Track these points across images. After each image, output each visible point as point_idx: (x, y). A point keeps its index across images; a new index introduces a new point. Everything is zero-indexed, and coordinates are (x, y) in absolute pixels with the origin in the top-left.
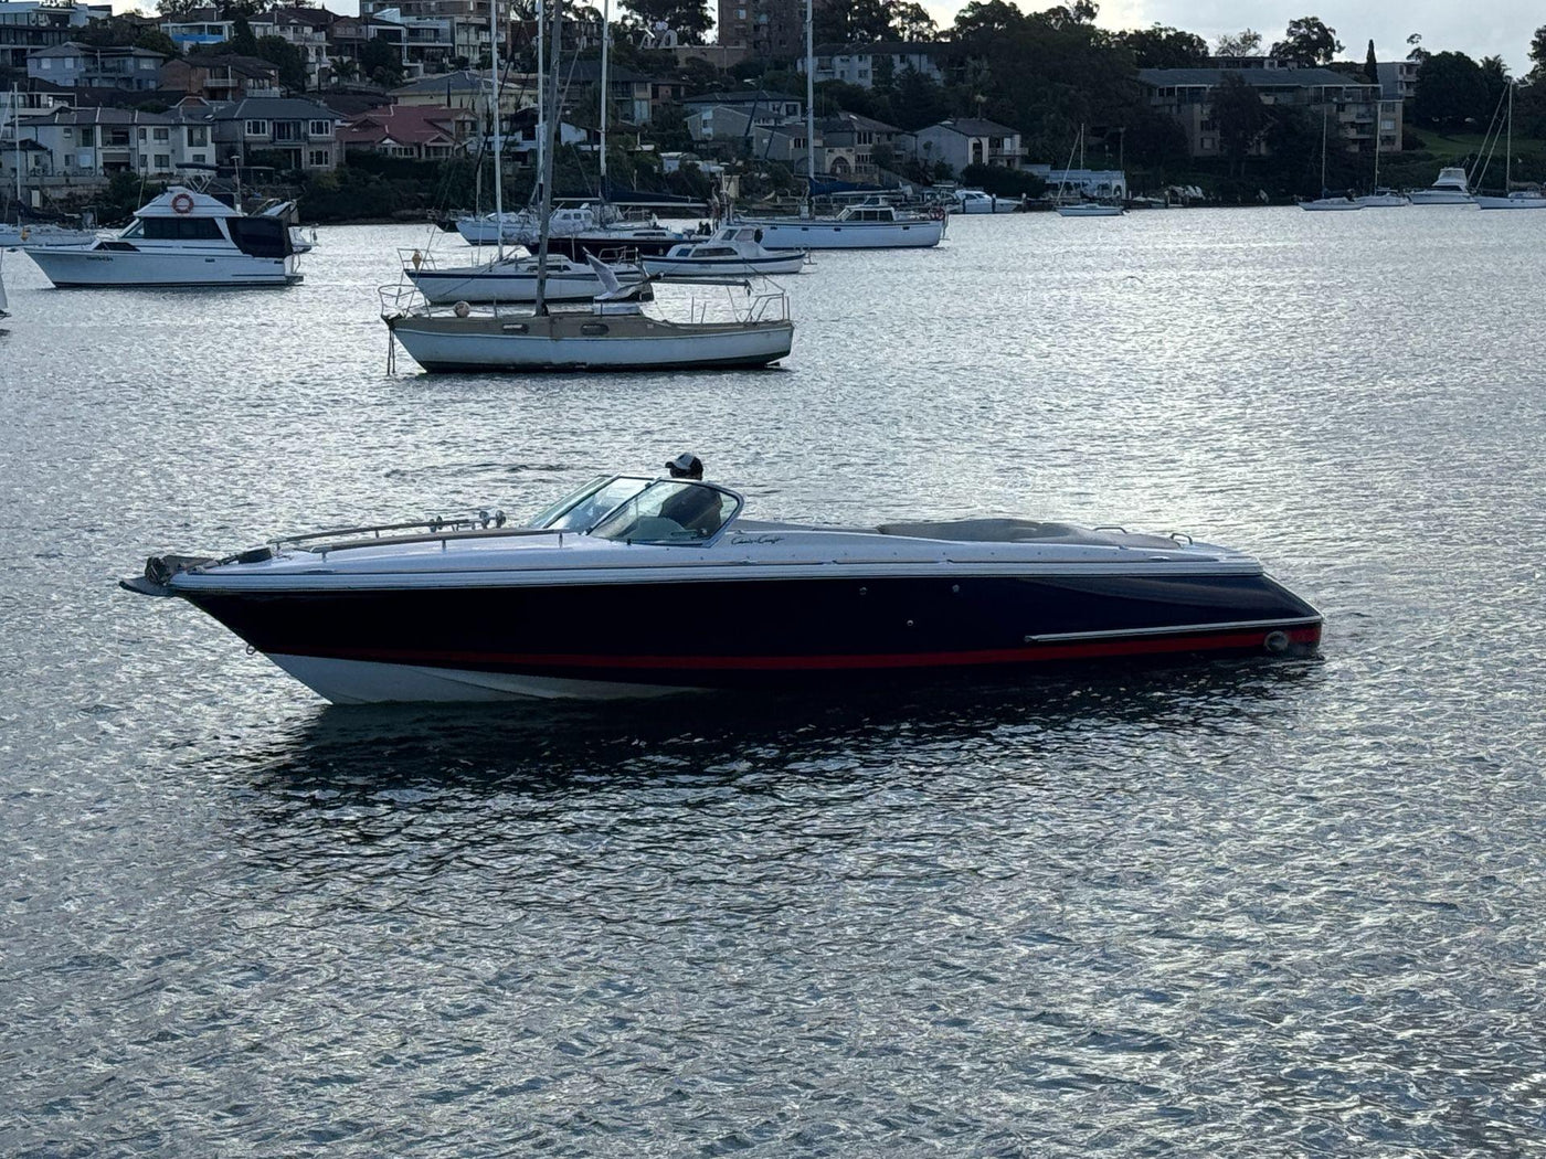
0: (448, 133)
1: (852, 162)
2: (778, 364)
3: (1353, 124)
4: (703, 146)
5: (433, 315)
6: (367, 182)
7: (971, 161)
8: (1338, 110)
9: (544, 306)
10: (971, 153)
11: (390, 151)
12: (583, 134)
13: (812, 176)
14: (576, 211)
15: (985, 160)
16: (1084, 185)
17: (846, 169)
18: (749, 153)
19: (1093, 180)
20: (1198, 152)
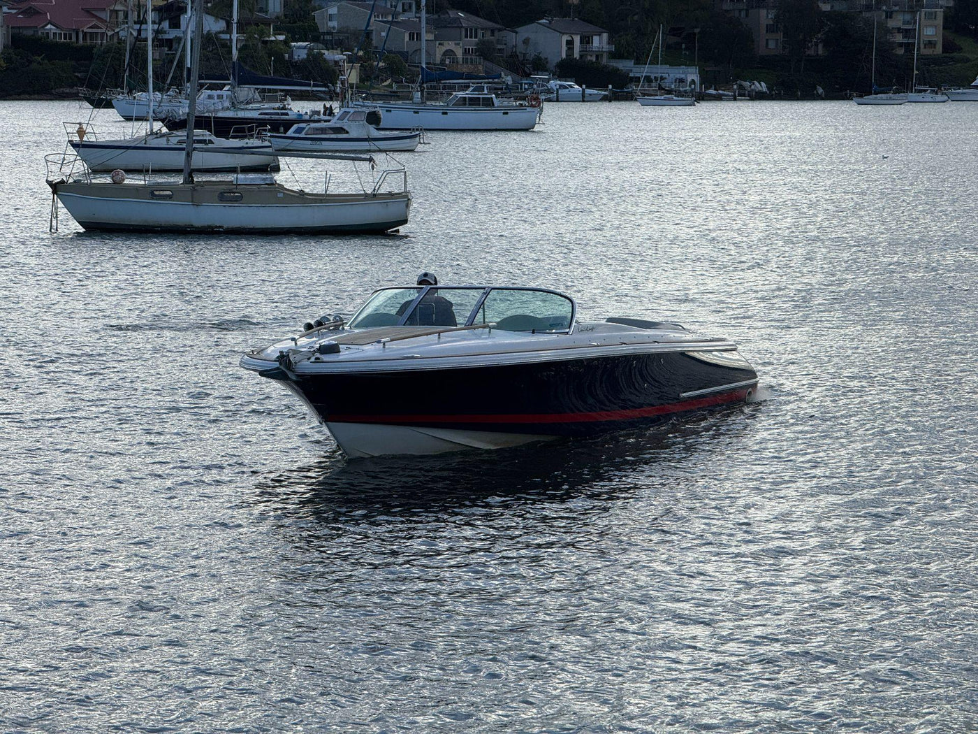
0: (103, 21)
1: (459, 53)
2: (398, 231)
3: (899, 30)
4: (329, 37)
5: (93, 181)
6: (31, 62)
7: (564, 56)
8: (887, 17)
9: (190, 175)
10: (564, 48)
11: (51, 36)
12: (222, 25)
13: (424, 66)
14: (219, 92)
15: (576, 55)
16: (662, 78)
17: (454, 61)
18: (370, 44)
19: (672, 74)
20: (762, 51)
